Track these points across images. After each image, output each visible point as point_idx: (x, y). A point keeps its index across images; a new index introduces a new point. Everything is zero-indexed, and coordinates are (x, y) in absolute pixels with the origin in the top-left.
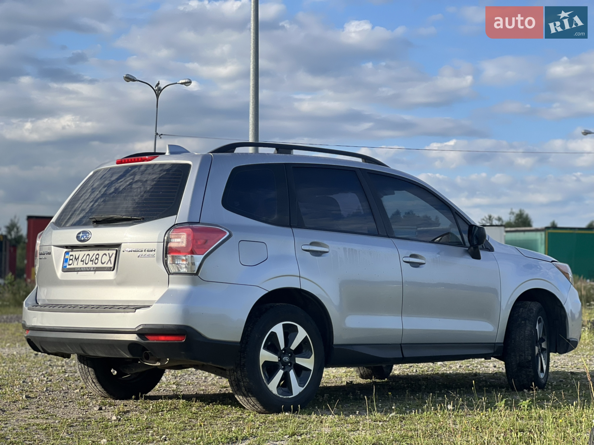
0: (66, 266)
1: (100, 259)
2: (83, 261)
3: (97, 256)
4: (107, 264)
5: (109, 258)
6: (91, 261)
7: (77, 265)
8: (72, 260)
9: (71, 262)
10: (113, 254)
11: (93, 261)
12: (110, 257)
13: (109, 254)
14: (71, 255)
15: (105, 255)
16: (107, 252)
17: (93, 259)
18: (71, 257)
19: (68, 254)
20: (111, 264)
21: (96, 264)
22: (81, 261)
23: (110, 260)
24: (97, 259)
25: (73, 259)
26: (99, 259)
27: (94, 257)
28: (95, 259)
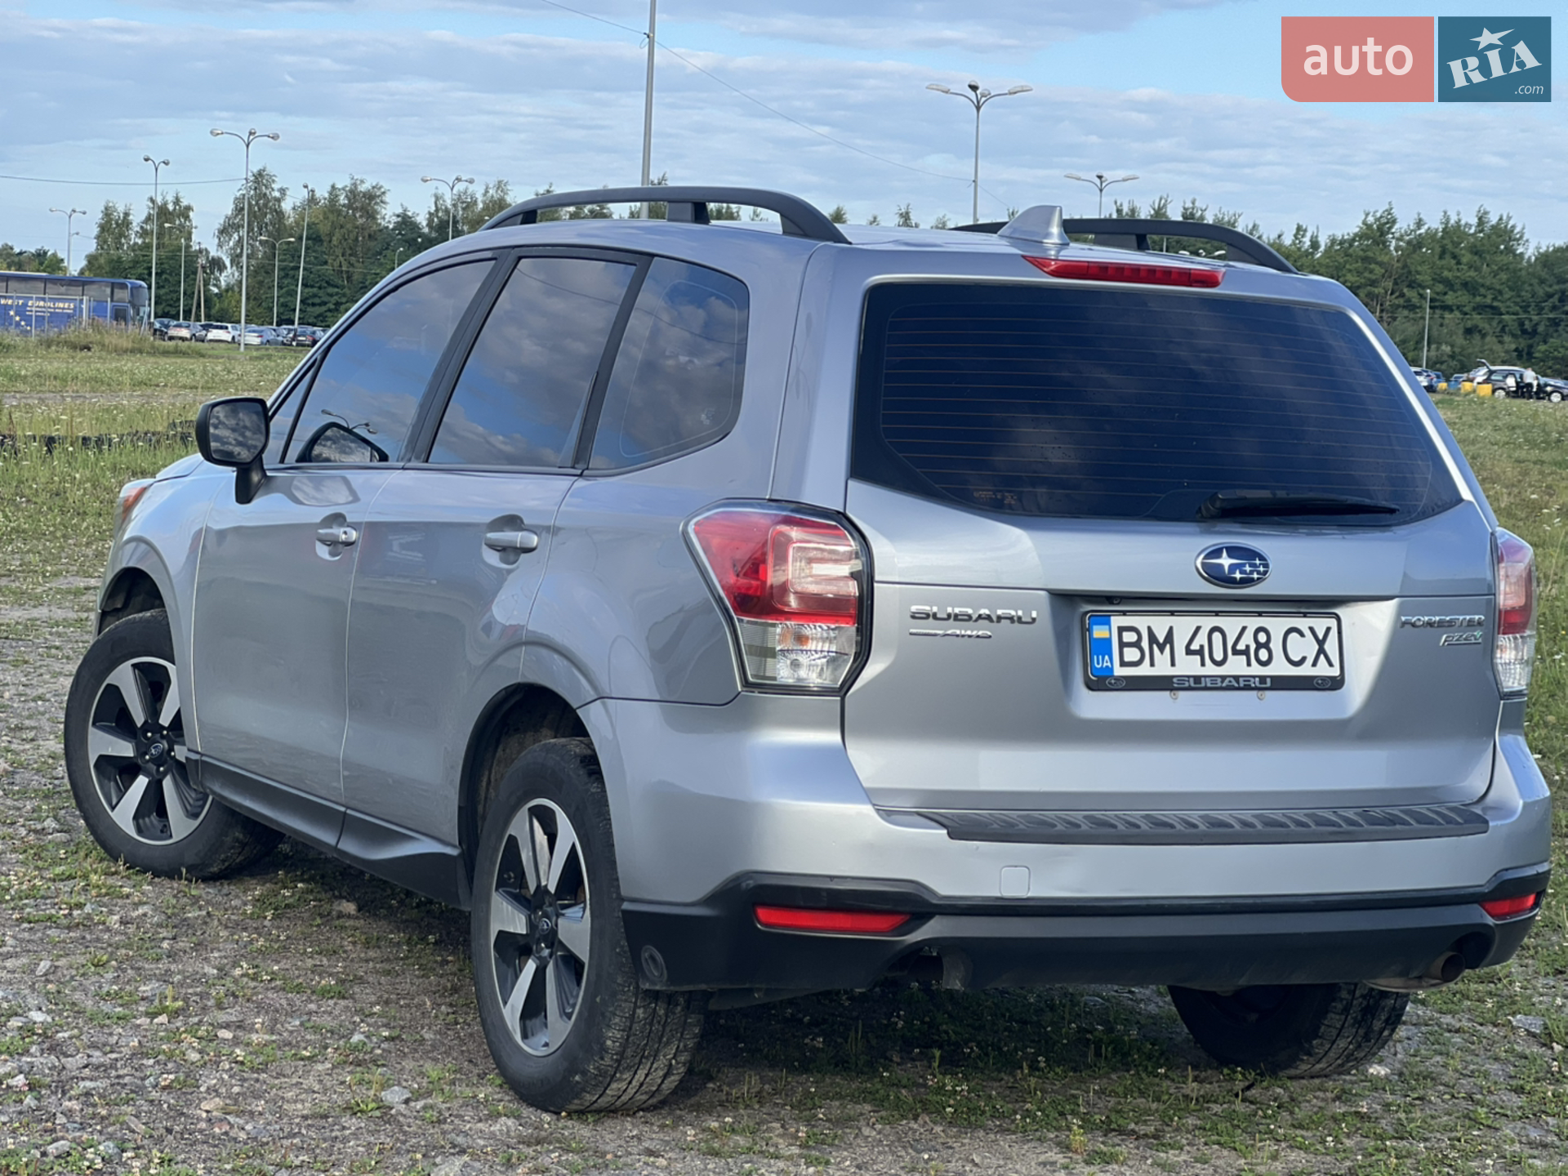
0: (1112, 669)
1: (1276, 645)
2: (1200, 652)
3: (1262, 638)
4: (1314, 664)
5: (1317, 647)
6: (1236, 652)
7: (1173, 664)
8: (1137, 645)
9: (1131, 654)
10: (1328, 629)
11: (1246, 652)
12: (1321, 643)
13: (1311, 629)
14: (1121, 630)
15: (1294, 635)
16: (1303, 623)
17: (1248, 647)
18: (1130, 637)
19: (1108, 623)
20: (1331, 664)
21: (1264, 664)
22: (1189, 652)
23: (1321, 651)
24: (1266, 645)
25: (1145, 644)
26: (1271, 645)
27: (1248, 640)
28: (1253, 647)
